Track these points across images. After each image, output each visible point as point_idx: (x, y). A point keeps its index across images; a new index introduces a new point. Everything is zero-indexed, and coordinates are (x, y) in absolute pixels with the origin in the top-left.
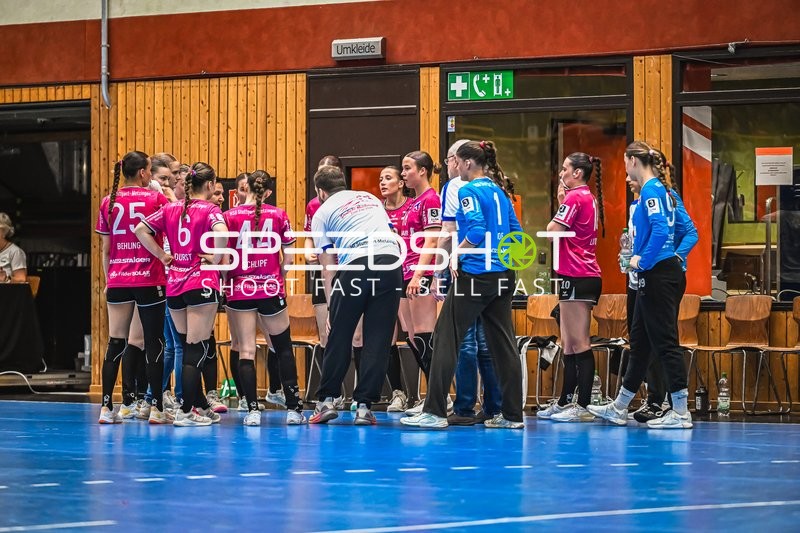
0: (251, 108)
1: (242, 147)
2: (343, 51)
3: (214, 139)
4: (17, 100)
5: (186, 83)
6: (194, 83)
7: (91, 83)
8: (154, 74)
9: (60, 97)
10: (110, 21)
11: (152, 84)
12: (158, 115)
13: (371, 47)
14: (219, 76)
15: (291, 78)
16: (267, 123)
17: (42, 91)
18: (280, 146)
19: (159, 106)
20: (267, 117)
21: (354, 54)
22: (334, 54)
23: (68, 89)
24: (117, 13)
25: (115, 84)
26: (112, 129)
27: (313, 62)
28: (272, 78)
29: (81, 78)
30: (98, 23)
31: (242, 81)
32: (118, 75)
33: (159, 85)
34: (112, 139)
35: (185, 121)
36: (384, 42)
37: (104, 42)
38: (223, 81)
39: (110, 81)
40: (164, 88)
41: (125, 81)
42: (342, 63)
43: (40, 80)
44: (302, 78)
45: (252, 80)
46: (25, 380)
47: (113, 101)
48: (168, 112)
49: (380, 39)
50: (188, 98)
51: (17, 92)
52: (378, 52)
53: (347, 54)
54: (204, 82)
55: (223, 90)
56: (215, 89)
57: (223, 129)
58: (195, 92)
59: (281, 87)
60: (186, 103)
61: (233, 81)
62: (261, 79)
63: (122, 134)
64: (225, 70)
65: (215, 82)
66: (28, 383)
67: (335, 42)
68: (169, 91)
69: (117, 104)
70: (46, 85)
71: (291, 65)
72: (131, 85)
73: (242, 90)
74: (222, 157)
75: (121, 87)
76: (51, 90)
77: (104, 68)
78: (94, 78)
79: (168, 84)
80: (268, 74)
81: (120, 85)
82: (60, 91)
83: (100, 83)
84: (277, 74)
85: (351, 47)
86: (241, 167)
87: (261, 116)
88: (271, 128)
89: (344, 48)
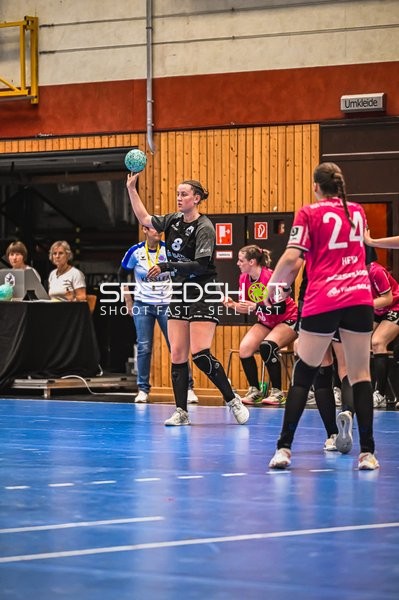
0: (273, 153)
1: (265, 186)
2: (350, 105)
3: (242, 180)
4: (76, 147)
5: (217, 133)
6: (225, 132)
7: (138, 133)
8: (191, 125)
9: (112, 145)
10: (153, 80)
11: (189, 133)
12: (195, 159)
13: (374, 101)
14: (246, 127)
15: (306, 128)
16: (286, 166)
17: (97, 139)
18: (298, 185)
19: (195, 151)
20: (287, 161)
21: (360, 108)
22: (343, 108)
23: (119, 138)
24: (159, 73)
25: (158, 134)
26: (156, 171)
27: (325, 114)
28: (290, 128)
29: (129, 129)
30: (144, 82)
31: (265, 130)
32: (160, 126)
33: (195, 134)
34: (156, 179)
35: (218, 164)
36: (384, 97)
37: (149, 98)
38: (249, 131)
39: (155, 131)
40: (200, 137)
41: (167, 131)
42: (349, 115)
43: (96, 130)
44: (316, 127)
45: (274, 130)
46: (85, 383)
47: (157, 146)
48: (204, 156)
49: (381, 95)
50: (219, 146)
51: (76, 140)
52: (380, 105)
53: (354, 108)
54: (233, 132)
55: (249, 138)
56: (242, 138)
57: (249, 171)
58: (225, 139)
59: (298, 136)
60: (218, 149)
61: (257, 130)
62: (281, 129)
63: (164, 175)
64: (251, 122)
65: (242, 131)
66: (87, 385)
67: (344, 97)
68: (203, 139)
69: (160, 150)
70: (101, 135)
71: (307, 117)
72: (172, 135)
73: (265, 138)
74: (249, 195)
75: (163, 136)
76: (105, 138)
77: (149, 120)
78: (141, 128)
79: (203, 133)
80: (286, 125)
81: (162, 134)
82: (112, 139)
83: (145, 132)
84: (294, 124)
85: (357, 102)
86: (265, 203)
87: (281, 160)
88: (289, 170)
89: (351, 102)
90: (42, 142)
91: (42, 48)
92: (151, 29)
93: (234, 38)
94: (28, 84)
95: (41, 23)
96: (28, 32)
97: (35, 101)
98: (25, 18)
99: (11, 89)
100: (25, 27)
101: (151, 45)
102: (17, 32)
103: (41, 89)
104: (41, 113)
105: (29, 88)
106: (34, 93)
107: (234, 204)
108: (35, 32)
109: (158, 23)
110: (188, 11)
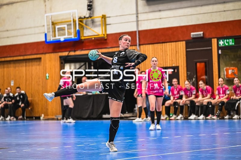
0: (173, 50)
1: (171, 59)
3: (164, 58)
5: (157, 45)
6: (159, 44)
8: (149, 43)
10: (139, 31)
13: (200, 34)
14: (164, 43)
15: (182, 42)
18: (180, 58)
22: (192, 36)
24: (141, 28)
27: (186, 39)
28: (177, 43)
30: (136, 32)
31: (170, 43)
32: (141, 43)
33: (151, 45)
36: (203, 33)
37: (137, 36)
38: (166, 44)
39: (140, 45)
41: (143, 45)
42: (194, 38)
44: (184, 42)
45: (173, 43)
47: (140, 49)
52: (202, 35)
54: (161, 44)
55: (166, 46)
56: (164, 46)
57: (166, 55)
58: (159, 47)
59: (179, 45)
61: (168, 44)
62: (175, 43)
64: (166, 41)
66: (123, 116)
67: (192, 33)
68: (153, 47)
71: (182, 39)
72: (144, 46)
73: (170, 46)
75: (142, 46)
77: (138, 42)
79: (153, 45)
80: (176, 41)
83: (136, 45)
84: (178, 41)
85: (196, 35)
86: (171, 64)
87: (175, 52)
88: (177, 54)
89: (194, 35)
90: (108, 49)
91: (107, 23)
92: (137, 17)
93: (160, 18)
94: (104, 33)
95: (107, 16)
96: (103, 19)
97: (106, 38)
98: (103, 15)
99: (99, 35)
100: (102, 18)
101: (137, 21)
102: (100, 19)
103: (107, 35)
104: (108, 41)
105: (104, 35)
106: (105, 36)
107: (162, 65)
108: (105, 19)
109: (139, 15)
110: (147, 11)
